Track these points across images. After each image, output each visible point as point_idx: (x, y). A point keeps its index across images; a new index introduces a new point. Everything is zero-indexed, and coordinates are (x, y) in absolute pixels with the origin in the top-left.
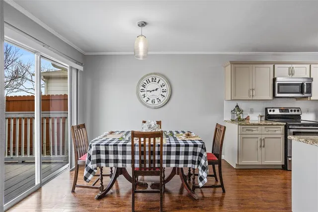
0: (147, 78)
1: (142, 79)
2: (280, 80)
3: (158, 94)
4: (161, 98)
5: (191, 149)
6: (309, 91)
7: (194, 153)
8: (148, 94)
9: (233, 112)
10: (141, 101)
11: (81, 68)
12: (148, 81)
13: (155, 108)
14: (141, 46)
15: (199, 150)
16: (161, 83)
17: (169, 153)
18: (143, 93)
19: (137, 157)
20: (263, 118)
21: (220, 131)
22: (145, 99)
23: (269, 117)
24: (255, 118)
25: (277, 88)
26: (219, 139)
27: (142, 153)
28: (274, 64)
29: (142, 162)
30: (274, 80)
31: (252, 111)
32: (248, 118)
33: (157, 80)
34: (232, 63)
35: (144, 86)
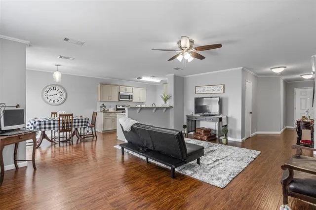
0: (49, 87)
1: (46, 87)
2: (121, 93)
3: (58, 97)
4: (59, 99)
5: (84, 120)
6: (132, 99)
7: (85, 122)
8: (50, 97)
9: (101, 107)
10: (45, 102)
12: (50, 89)
13: (55, 105)
14: (57, 76)
15: (87, 120)
16: (60, 90)
17: (75, 122)
18: (47, 96)
19: (61, 125)
20: (115, 110)
21: (95, 114)
22: (48, 100)
23: (118, 109)
24: (111, 110)
25: (121, 96)
26: (94, 118)
27: (63, 123)
28: (119, 86)
29: (63, 127)
30: (119, 93)
31: (110, 107)
32: (108, 110)
33: (57, 89)
34: (102, 84)
35: (47, 92)
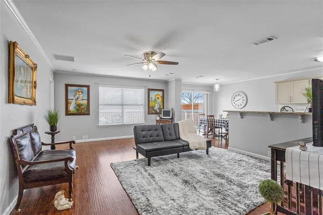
0: (235, 94)
3: (240, 102)
4: (242, 104)
11: (209, 93)
18: (234, 102)
33: (240, 95)
34: (277, 83)
35: (234, 98)
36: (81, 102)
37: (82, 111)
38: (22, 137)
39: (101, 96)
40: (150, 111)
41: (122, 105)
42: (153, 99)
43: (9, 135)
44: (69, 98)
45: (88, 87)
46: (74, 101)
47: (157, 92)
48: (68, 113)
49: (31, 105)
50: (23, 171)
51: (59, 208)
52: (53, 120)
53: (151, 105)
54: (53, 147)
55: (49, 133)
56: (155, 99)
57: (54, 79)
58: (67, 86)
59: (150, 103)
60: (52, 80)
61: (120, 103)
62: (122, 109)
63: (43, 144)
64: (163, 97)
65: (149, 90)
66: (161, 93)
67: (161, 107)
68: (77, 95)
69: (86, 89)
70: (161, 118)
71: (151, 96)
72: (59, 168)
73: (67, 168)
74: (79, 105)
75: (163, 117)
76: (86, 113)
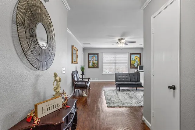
36: (95, 62)
37: (95, 66)
38: (75, 74)
39: (104, 59)
40: (132, 66)
41: (115, 63)
42: (133, 60)
43: (72, 72)
44: (90, 60)
45: (98, 54)
46: (91, 62)
47: (136, 55)
48: (89, 67)
49: (76, 64)
50: (75, 84)
51: (84, 96)
52: (83, 69)
53: (132, 63)
54: (83, 80)
55: (81, 74)
56: (135, 60)
57: (84, 52)
58: (89, 54)
59: (132, 62)
60: (82, 52)
61: (114, 62)
62: (115, 65)
63: (80, 78)
64: (140, 58)
65: (131, 54)
66: (138, 56)
67: (139, 64)
68: (93, 59)
69: (97, 55)
70: (137, 71)
71: (132, 58)
72: (84, 85)
73: (86, 85)
74: (94, 63)
75: (139, 70)
76: (97, 67)
